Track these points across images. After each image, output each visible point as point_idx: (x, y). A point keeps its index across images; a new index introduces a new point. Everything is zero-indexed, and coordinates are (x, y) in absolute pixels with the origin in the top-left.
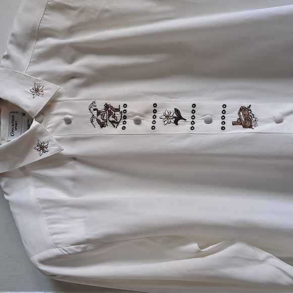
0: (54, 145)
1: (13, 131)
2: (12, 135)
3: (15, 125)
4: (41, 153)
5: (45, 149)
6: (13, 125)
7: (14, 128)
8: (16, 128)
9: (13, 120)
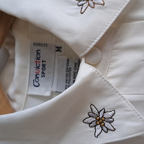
0: (129, 118)
1: (37, 78)
2: (36, 84)
3: (41, 67)
4: (98, 131)
5: (107, 124)
6: (38, 68)
7: (40, 73)
8: (43, 73)
9: (38, 59)
